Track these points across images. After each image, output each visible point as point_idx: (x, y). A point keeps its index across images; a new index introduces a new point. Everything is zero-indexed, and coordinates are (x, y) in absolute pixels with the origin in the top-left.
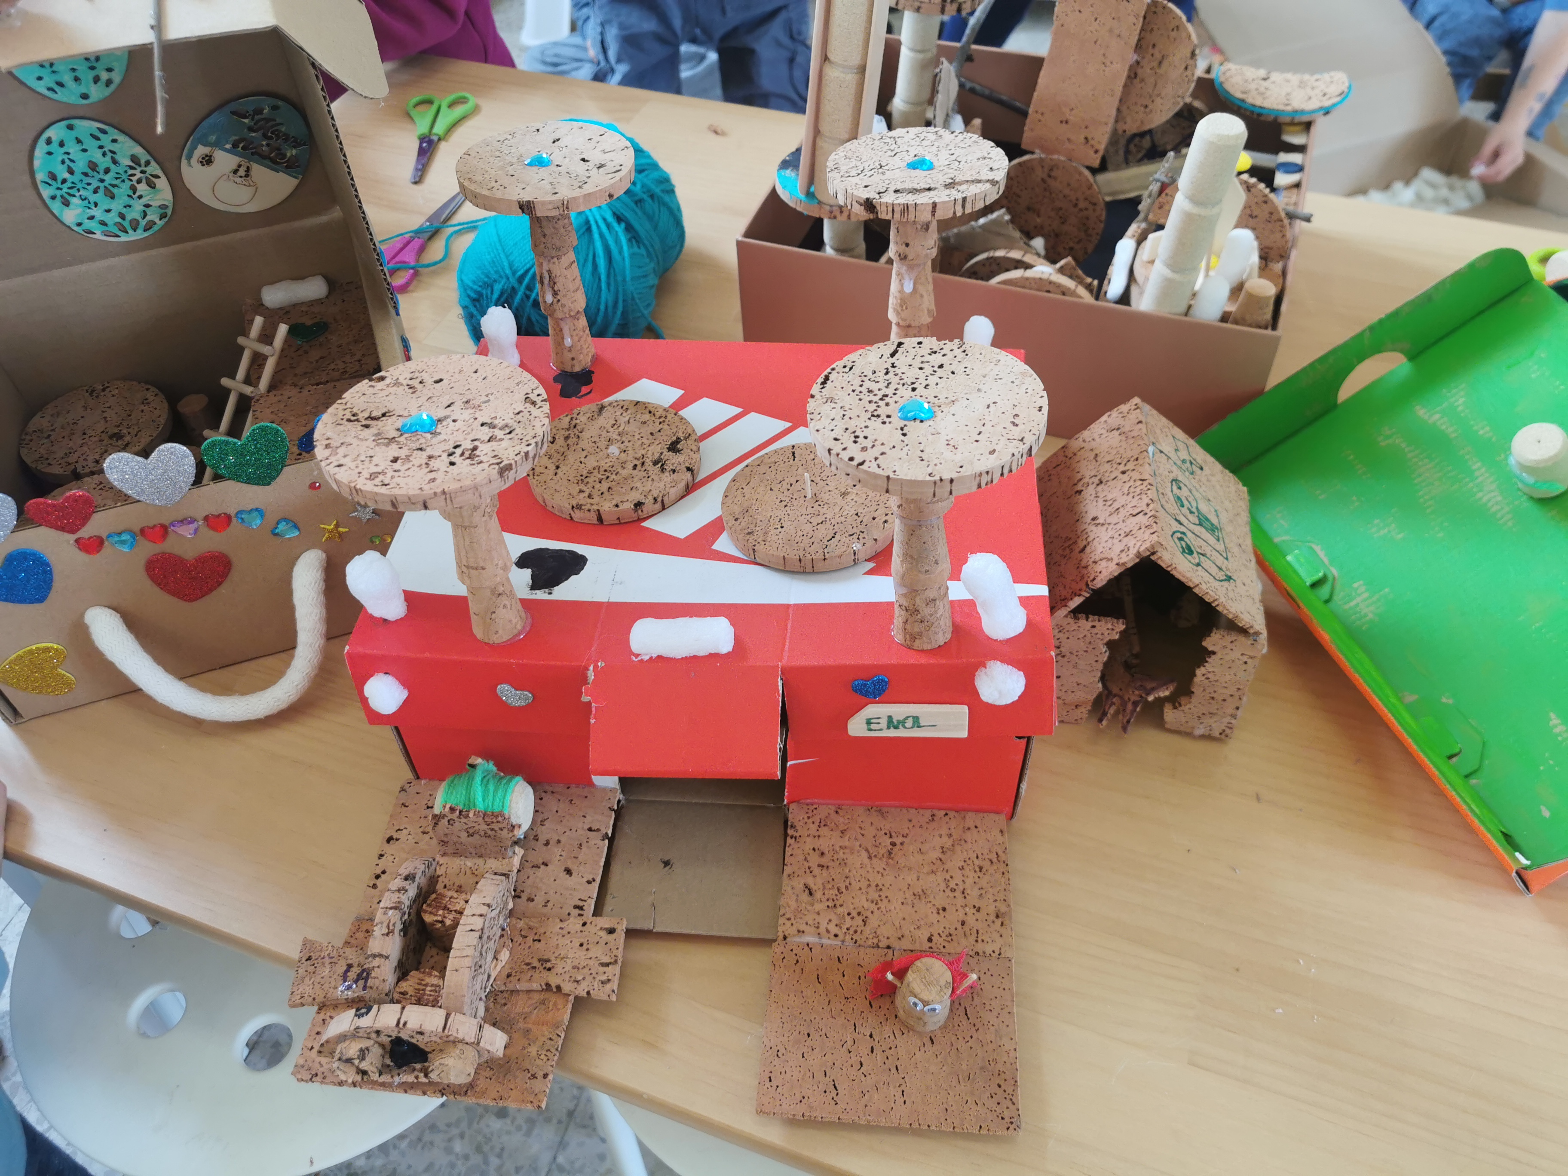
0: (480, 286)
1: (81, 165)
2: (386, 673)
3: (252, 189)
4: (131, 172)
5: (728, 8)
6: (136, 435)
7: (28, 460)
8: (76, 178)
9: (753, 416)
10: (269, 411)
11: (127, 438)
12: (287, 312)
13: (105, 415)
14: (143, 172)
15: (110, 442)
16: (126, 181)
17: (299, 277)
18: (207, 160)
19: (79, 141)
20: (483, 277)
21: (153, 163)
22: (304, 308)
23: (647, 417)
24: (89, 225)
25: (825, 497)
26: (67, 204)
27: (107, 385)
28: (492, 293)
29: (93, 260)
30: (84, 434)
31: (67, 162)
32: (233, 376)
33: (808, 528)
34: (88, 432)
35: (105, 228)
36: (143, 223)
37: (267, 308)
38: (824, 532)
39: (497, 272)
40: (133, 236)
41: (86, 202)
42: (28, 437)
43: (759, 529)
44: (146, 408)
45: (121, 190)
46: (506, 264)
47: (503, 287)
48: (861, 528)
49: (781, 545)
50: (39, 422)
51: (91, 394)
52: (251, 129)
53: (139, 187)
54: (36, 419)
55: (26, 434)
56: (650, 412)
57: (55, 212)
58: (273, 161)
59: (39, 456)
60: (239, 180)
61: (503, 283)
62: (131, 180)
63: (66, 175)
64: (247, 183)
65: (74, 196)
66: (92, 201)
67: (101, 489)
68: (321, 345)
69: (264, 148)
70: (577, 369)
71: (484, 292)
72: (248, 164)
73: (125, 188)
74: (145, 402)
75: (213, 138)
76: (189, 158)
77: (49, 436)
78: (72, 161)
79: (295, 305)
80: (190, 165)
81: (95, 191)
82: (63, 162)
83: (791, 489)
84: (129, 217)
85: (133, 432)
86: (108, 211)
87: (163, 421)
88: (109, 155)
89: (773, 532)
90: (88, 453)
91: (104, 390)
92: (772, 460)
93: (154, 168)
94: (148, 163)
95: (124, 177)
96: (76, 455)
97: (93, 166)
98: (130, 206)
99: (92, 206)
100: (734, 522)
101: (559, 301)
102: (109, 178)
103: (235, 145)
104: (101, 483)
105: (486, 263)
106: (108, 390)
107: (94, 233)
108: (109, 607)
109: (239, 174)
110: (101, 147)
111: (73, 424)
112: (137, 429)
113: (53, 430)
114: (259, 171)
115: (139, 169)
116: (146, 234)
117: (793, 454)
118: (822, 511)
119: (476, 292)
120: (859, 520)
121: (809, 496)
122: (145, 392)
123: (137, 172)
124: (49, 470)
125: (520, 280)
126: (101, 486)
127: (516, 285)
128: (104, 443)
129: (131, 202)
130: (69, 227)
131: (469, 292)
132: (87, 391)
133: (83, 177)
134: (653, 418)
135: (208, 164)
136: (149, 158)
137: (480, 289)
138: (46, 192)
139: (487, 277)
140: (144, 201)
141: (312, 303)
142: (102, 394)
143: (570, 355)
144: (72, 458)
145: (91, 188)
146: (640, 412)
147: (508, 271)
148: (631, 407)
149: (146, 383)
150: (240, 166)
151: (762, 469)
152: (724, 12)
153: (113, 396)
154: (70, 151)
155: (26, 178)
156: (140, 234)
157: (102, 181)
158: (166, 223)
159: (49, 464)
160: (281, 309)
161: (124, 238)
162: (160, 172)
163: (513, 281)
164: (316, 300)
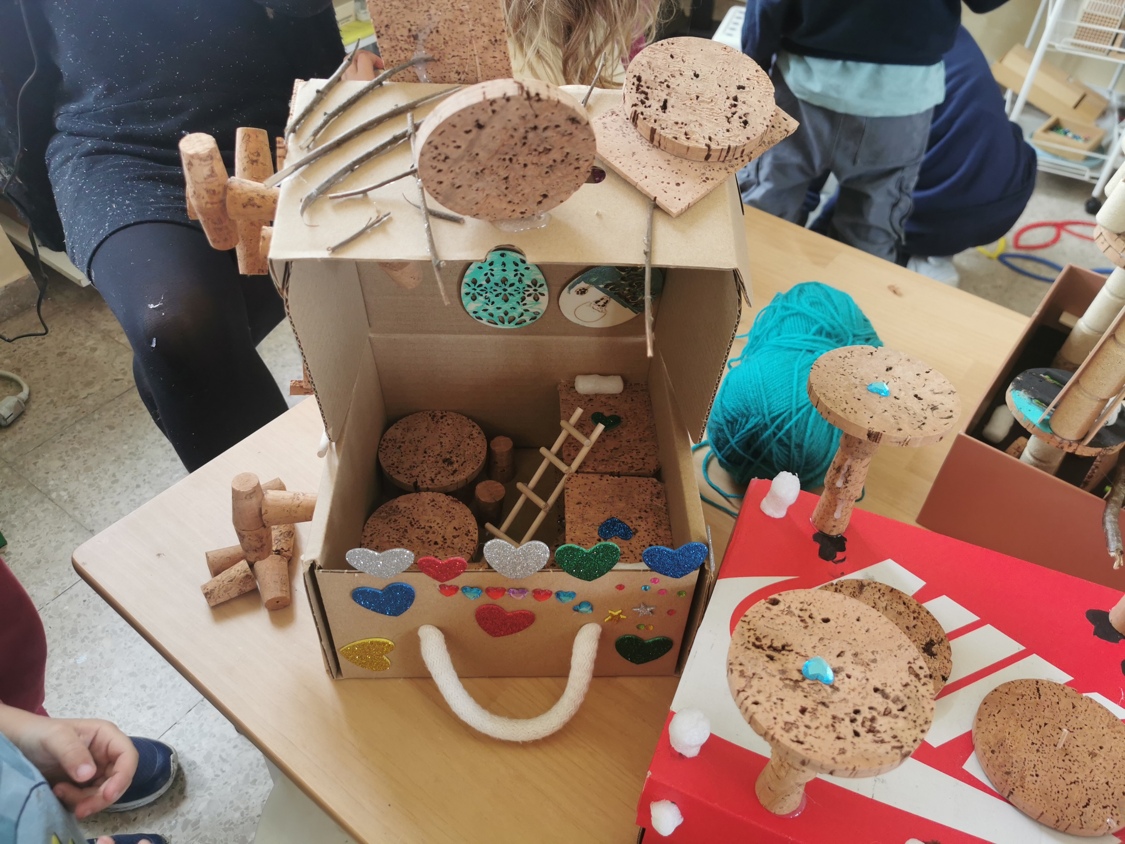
0: (738, 414)
1: (497, 278)
2: (673, 802)
3: (603, 314)
4: (527, 288)
5: (859, 161)
6: (462, 465)
7: (384, 464)
8: (488, 286)
9: (989, 629)
10: (578, 491)
11: (456, 466)
12: (591, 400)
13: (442, 440)
14: (535, 290)
15: (443, 465)
16: (521, 293)
17: (604, 374)
18: (583, 292)
19: (504, 264)
20: (743, 408)
21: (545, 286)
22: (603, 399)
23: (902, 608)
24: (481, 314)
25: (1075, 752)
26: (474, 299)
27: (445, 414)
28: (747, 422)
29: (472, 334)
30: (425, 452)
31: (489, 275)
32: (549, 448)
33: (1062, 785)
34: (428, 451)
35: (491, 318)
36: (517, 320)
37: (576, 392)
38: (1077, 794)
39: (757, 409)
40: (507, 326)
41: (487, 300)
42: (385, 444)
43: (1016, 770)
44: (471, 442)
45: (514, 298)
46: (765, 405)
47: (758, 422)
48: (1114, 801)
49: (1039, 798)
50: (393, 432)
51: (433, 419)
52: (623, 279)
53: (527, 298)
54: (391, 430)
55: (384, 440)
56: (904, 603)
57: (464, 302)
58: (627, 301)
59: (391, 462)
60: (596, 307)
61: (758, 419)
62: (524, 294)
63: (484, 283)
64: (600, 310)
65: (482, 295)
66: (491, 301)
67: (433, 506)
68: (615, 436)
69: (625, 292)
70: (834, 533)
71: (740, 419)
72: (608, 299)
73: (518, 297)
74: (470, 436)
75: (594, 279)
76: (570, 288)
77: (400, 447)
78: (492, 275)
79: (596, 395)
80: (569, 292)
81: (497, 296)
82: (486, 274)
83: (1041, 731)
84: (510, 315)
85: (460, 463)
86: (499, 308)
87: (483, 458)
88: (519, 276)
89: (1029, 778)
90: (427, 470)
91: (442, 418)
92: (1019, 691)
93: (544, 290)
94: (541, 286)
95: (521, 291)
96: (419, 469)
97: (504, 281)
98: (514, 308)
99: (490, 304)
100: (991, 754)
101: (846, 487)
102: (510, 290)
103: (606, 286)
104: (433, 501)
105: (749, 399)
106: (445, 418)
107: (482, 319)
108: (439, 628)
109: (599, 304)
110: (516, 270)
111: (418, 441)
112: (463, 460)
113: (403, 442)
114: (613, 304)
115: (534, 288)
116: (516, 327)
117: (1038, 689)
118: (1074, 768)
119: (732, 417)
120: (1111, 791)
121: (1060, 746)
122: (471, 428)
123: (531, 291)
124: (397, 477)
125: (773, 420)
126: (433, 503)
127: (769, 423)
128: (439, 464)
129: (517, 306)
130: (468, 313)
131: (726, 415)
132: (430, 415)
133: (494, 286)
134: (908, 611)
135: (581, 294)
136: (544, 283)
137: (736, 416)
138: (464, 289)
139: (747, 409)
140: (525, 307)
141: (610, 396)
142: (441, 421)
143: (833, 524)
144: (415, 472)
145: (495, 293)
146: (895, 600)
147: (766, 412)
148: (887, 592)
149: (474, 420)
150: (602, 299)
151: (1012, 699)
152: (854, 162)
153: (448, 425)
154: (495, 269)
155: (456, 279)
156: (512, 326)
157: (505, 290)
158: (533, 323)
159: (398, 472)
160: (587, 396)
161: (500, 326)
162: (546, 293)
163: (768, 419)
164: (612, 395)
